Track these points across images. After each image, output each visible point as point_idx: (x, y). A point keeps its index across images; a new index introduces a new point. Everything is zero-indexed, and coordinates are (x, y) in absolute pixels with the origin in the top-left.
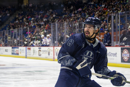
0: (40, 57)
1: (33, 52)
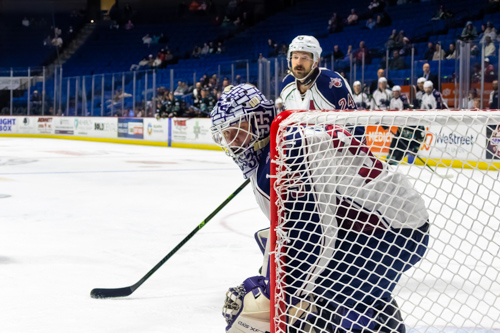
1: (195, 132)
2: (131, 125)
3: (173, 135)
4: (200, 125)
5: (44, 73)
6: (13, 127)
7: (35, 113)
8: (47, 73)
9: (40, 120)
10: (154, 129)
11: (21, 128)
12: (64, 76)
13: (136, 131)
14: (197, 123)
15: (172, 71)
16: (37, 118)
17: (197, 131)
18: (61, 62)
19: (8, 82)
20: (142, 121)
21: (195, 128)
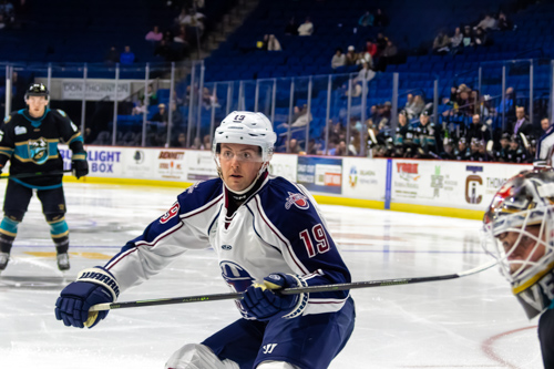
0: (471, 206)
1: (433, 185)
2: (321, 169)
3: (394, 188)
4: (442, 173)
5: (173, 75)
6: (116, 166)
7: (154, 143)
8: (178, 74)
9: (162, 156)
10: (360, 177)
11: (130, 168)
12: (206, 80)
13: (328, 180)
14: (438, 170)
15: (396, 76)
16: (157, 151)
17: (437, 183)
18: (203, 55)
19: (110, 88)
20: (339, 163)
21: (433, 178)
